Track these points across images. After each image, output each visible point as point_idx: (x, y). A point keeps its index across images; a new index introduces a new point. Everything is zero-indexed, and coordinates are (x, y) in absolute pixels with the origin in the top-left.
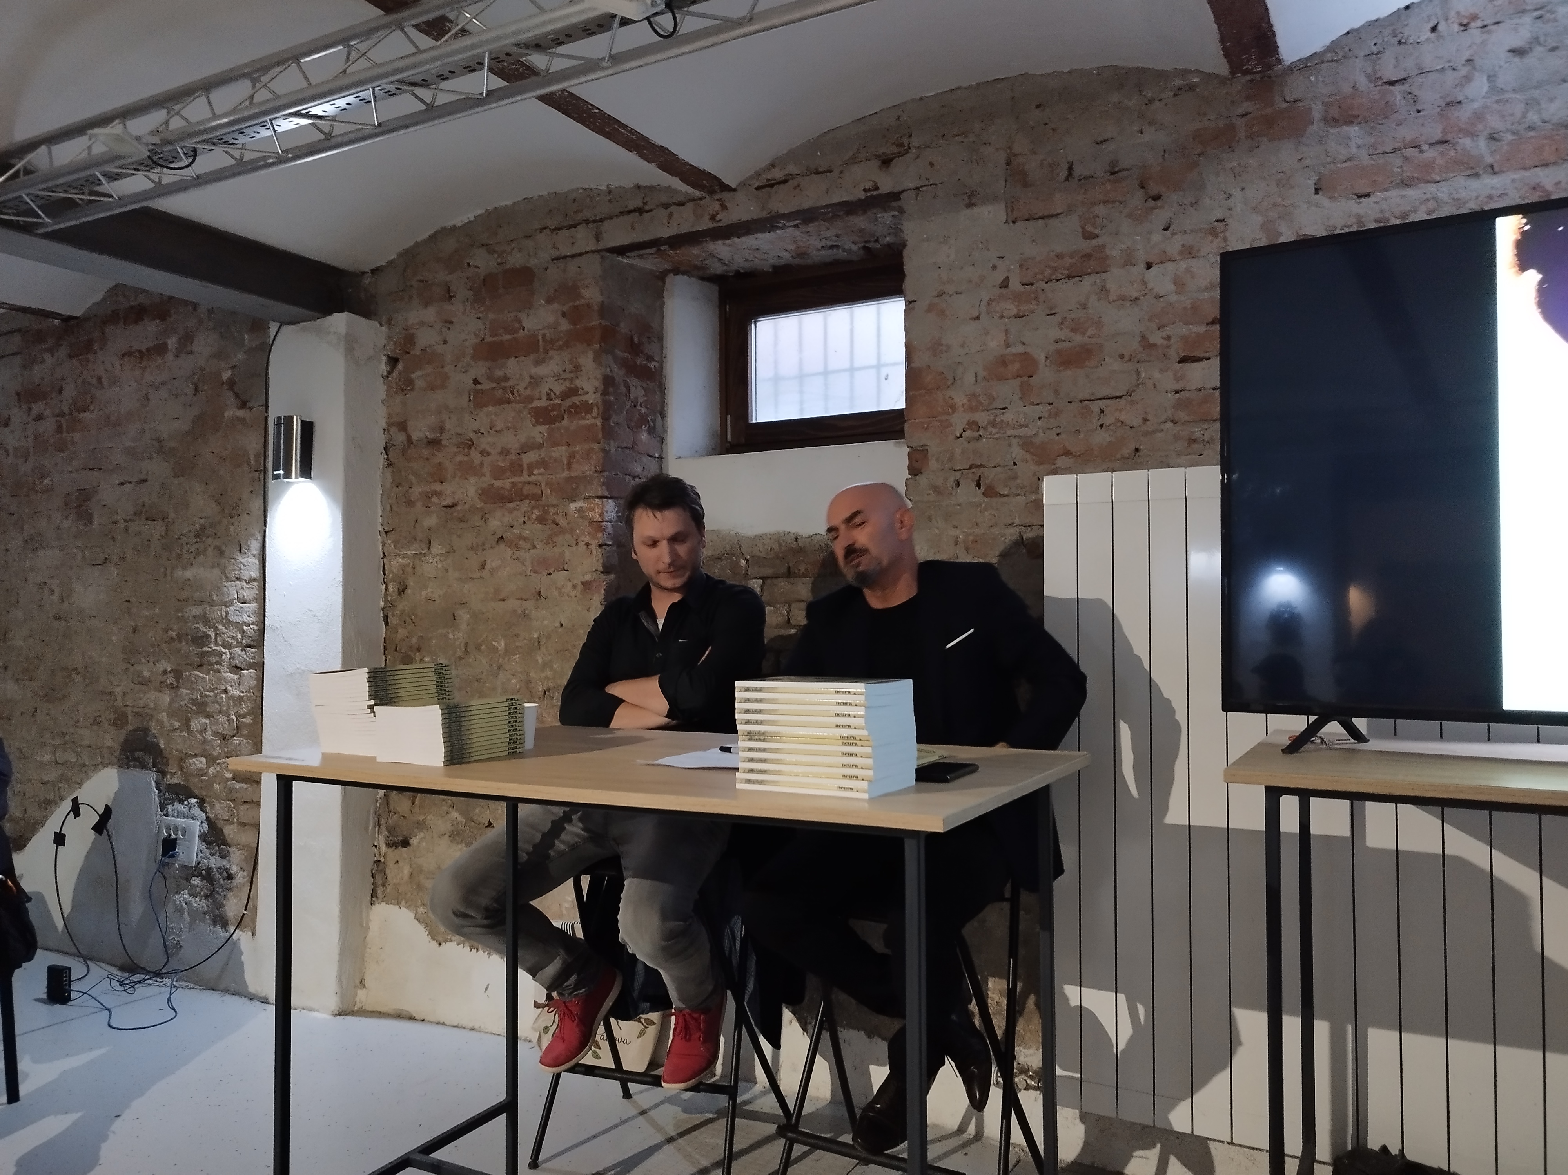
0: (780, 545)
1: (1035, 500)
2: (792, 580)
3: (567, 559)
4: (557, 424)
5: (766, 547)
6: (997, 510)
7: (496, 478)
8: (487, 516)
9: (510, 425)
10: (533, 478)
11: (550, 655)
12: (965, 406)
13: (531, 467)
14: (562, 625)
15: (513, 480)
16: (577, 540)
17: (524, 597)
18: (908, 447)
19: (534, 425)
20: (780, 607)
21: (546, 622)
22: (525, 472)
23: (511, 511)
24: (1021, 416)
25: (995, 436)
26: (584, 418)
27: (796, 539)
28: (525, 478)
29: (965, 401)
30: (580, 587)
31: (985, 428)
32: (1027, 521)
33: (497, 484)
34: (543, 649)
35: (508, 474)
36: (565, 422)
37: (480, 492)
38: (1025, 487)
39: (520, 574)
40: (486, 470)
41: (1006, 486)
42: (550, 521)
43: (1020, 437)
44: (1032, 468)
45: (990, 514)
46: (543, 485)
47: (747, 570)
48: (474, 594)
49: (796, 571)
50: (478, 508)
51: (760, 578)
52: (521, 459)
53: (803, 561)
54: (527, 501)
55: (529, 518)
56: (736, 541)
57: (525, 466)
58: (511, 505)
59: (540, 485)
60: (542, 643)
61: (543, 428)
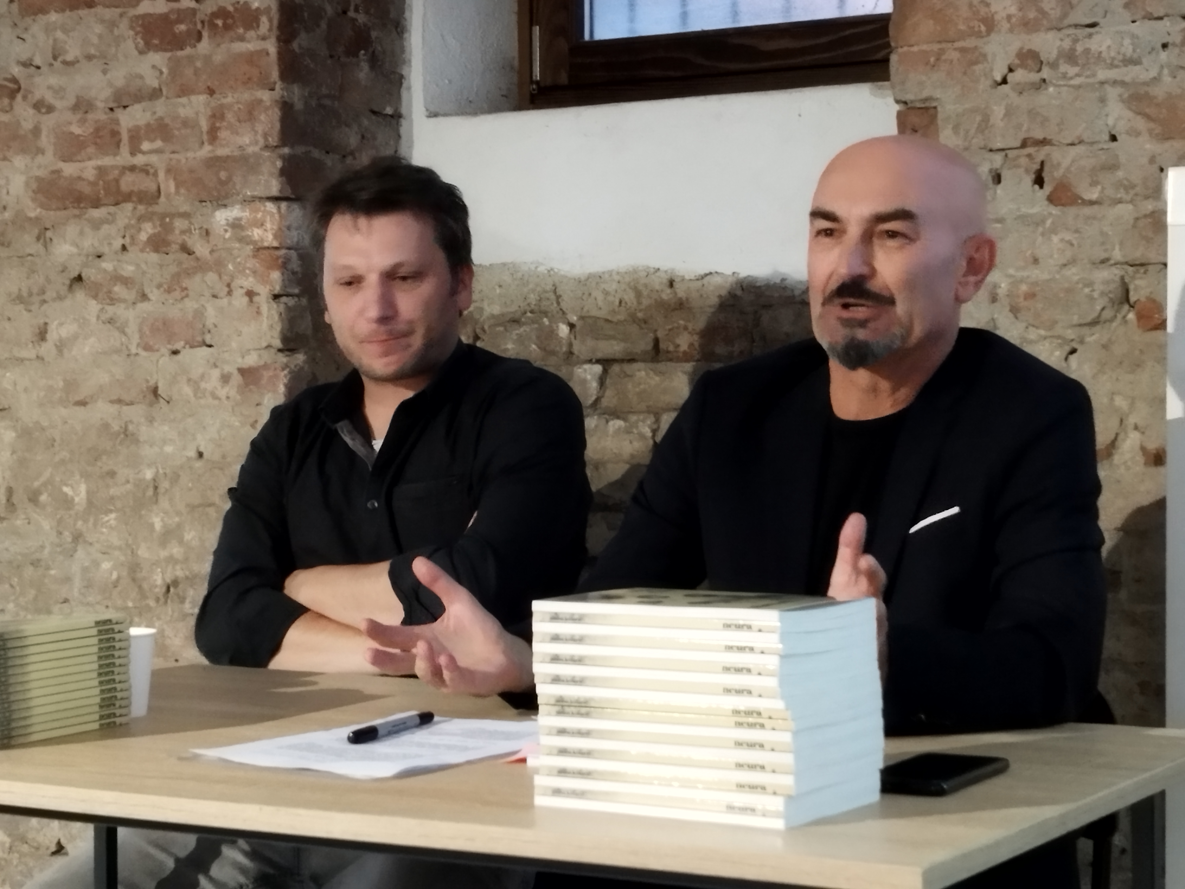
0: (638, 294)
1: (1153, 213)
2: (662, 366)
3: (209, 323)
4: (188, 51)
5: (610, 298)
6: (1077, 231)
7: (67, 159)
8: (49, 234)
9: (93, 51)
10: (140, 160)
11: (178, 513)
12: (1014, 20)
13: (135, 138)
14: (201, 455)
15: (99, 163)
16: (229, 285)
17: (126, 398)
18: (898, 102)
19: (141, 53)
20: (637, 422)
21: (169, 449)
22: (125, 149)
23: (96, 225)
24: (1127, 42)
25: (1072, 82)
26: (242, 39)
27: (671, 283)
28: (124, 158)
29: (1013, 10)
30: (237, 379)
31: (1054, 65)
32: (1137, 255)
33: (69, 169)
34: (164, 503)
35: (91, 150)
36: (204, 46)
37: (34, 186)
38: (1133, 186)
39: (118, 351)
40: (45, 140)
41: (1094, 183)
42: (175, 247)
43: (1123, 83)
44: (1148, 146)
45: (1062, 240)
46: (161, 175)
47: (570, 345)
48: (26, 390)
49: (671, 348)
50: (30, 219)
51: (598, 361)
52: (117, 122)
53: (686, 328)
54: (129, 206)
55: (132, 238)
56: (549, 287)
57: (125, 136)
58: (96, 213)
59: (155, 174)
60: (161, 490)
61: (158, 58)
